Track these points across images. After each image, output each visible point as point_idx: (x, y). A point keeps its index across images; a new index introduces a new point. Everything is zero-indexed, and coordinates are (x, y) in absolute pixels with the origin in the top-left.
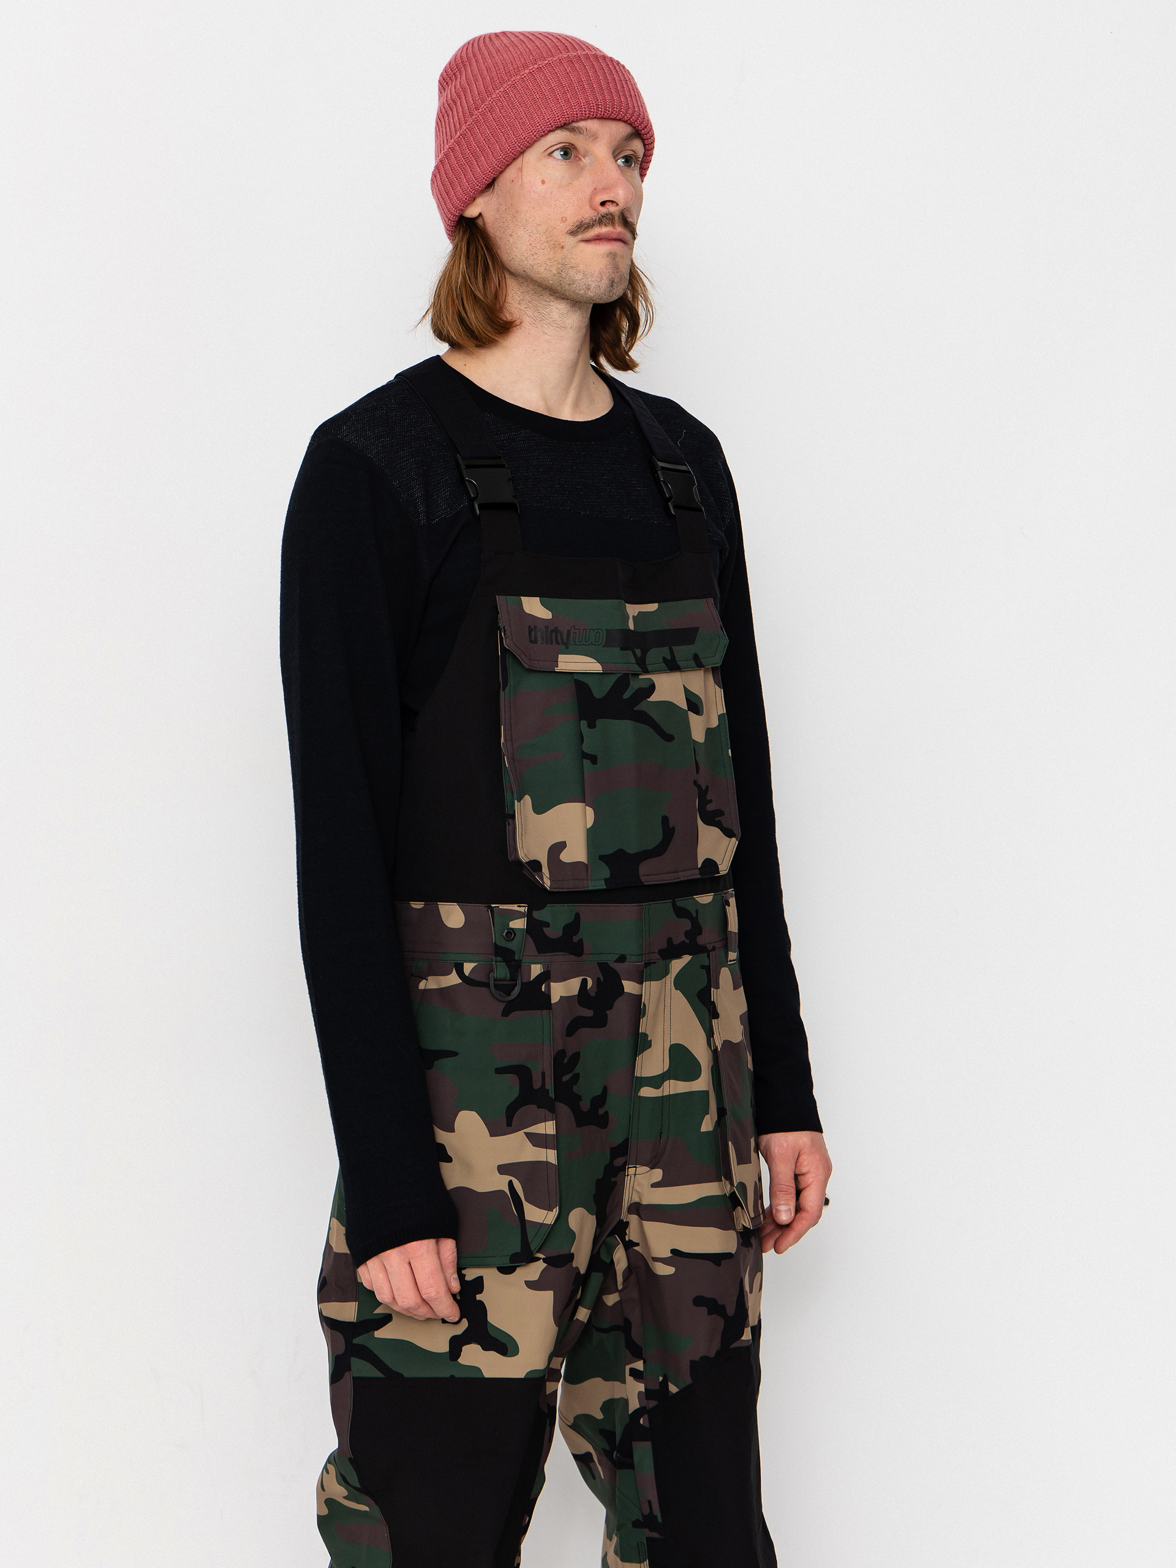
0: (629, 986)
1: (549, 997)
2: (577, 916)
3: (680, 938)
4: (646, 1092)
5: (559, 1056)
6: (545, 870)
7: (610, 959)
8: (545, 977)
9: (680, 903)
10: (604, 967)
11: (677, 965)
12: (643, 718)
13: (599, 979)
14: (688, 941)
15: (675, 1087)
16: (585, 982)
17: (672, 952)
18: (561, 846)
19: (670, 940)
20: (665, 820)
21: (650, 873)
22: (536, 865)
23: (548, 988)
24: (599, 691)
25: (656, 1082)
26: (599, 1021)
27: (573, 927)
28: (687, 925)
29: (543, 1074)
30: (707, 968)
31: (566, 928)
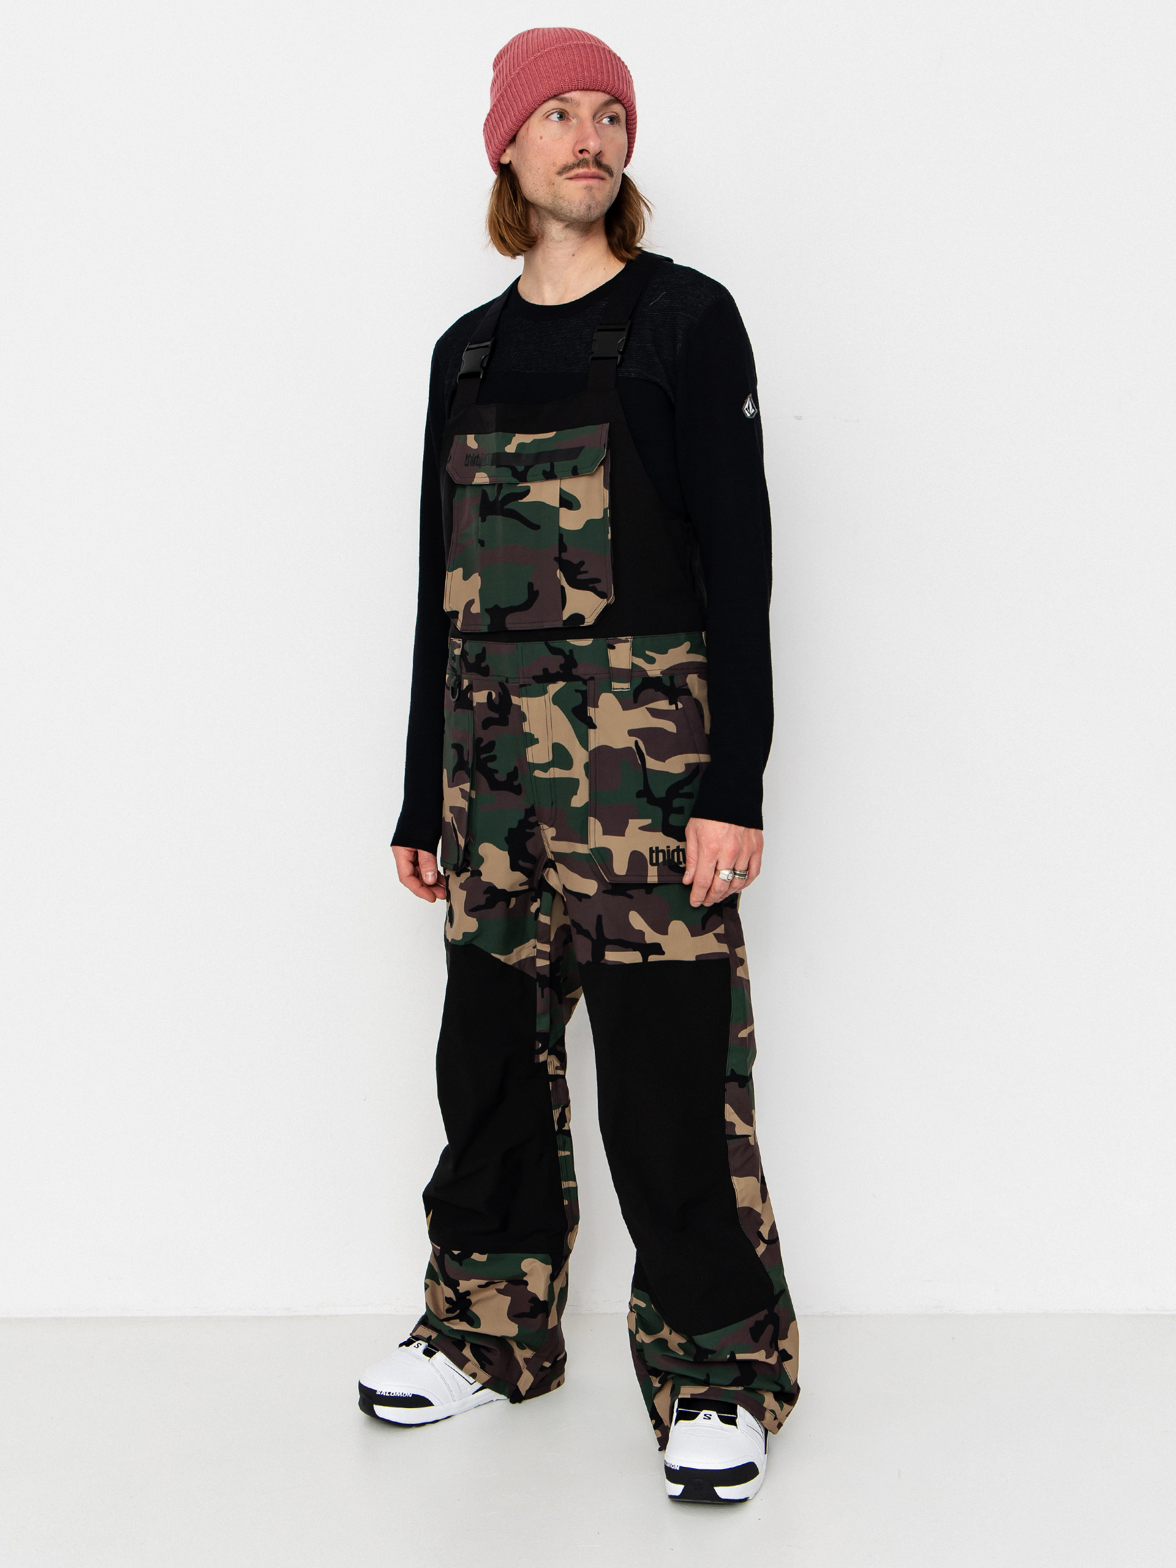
0: (515, 700)
1: (472, 702)
2: (484, 650)
3: (554, 669)
4: (538, 774)
5: (478, 741)
6: (461, 616)
7: (503, 680)
8: (470, 688)
9: (556, 644)
10: (501, 684)
11: (554, 688)
12: (514, 515)
13: (500, 693)
14: (561, 672)
15: (556, 773)
16: (490, 695)
17: (548, 678)
18: (471, 603)
19: (545, 670)
20: (530, 585)
21: (513, 622)
22: (455, 614)
23: (472, 695)
24: (492, 495)
25: (545, 767)
26: (503, 721)
27: (481, 657)
28: (560, 659)
29: (468, 751)
30: (584, 694)
31: (478, 656)
